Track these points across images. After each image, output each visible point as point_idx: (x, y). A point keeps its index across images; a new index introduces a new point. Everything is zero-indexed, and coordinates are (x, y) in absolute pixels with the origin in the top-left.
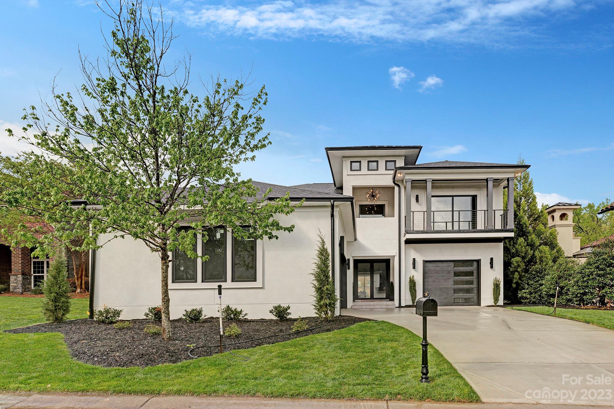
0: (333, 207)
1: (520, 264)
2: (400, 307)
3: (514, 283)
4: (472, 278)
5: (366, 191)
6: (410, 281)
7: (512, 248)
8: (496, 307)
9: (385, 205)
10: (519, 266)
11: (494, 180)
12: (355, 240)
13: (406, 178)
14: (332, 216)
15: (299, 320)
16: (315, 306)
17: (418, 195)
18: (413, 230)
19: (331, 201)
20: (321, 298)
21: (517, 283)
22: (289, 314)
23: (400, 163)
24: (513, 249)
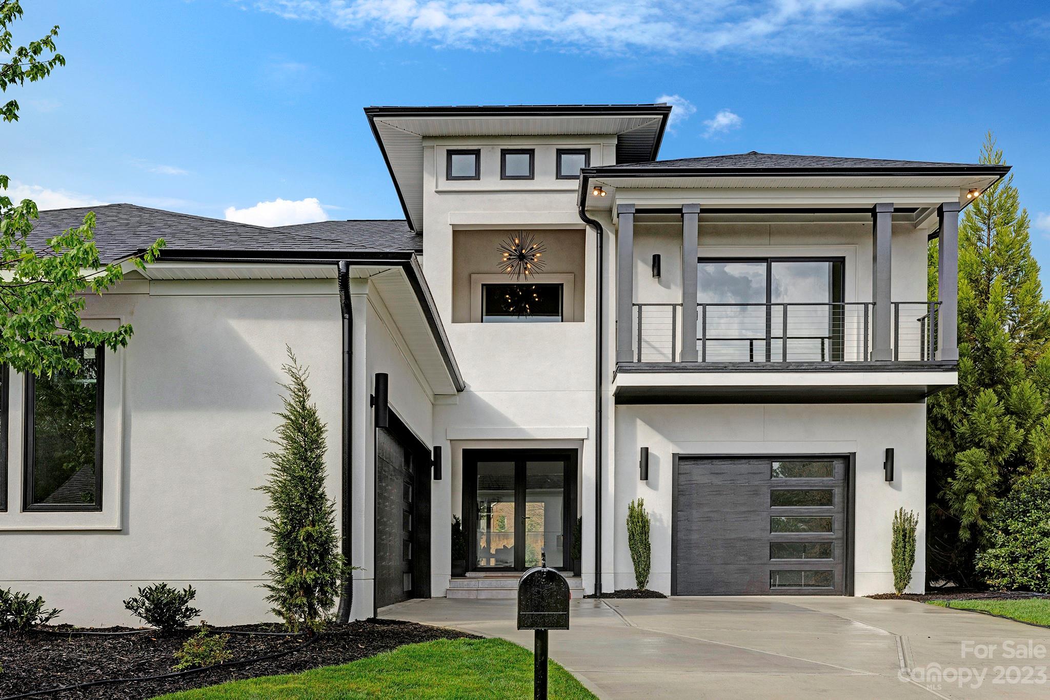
0: (344, 281)
1: (983, 469)
2: (598, 594)
3: (964, 527)
4: (828, 510)
5: (497, 241)
6: (631, 516)
7: (960, 421)
8: (900, 598)
9: (562, 285)
10: (979, 475)
11: (897, 210)
12: (460, 390)
13: (618, 202)
14: (347, 308)
15: (202, 634)
16: (273, 589)
17: (659, 256)
18: (639, 360)
19: (337, 263)
20: (292, 566)
21: (973, 527)
22: (194, 612)
23: (604, 156)
24: (963, 425)
